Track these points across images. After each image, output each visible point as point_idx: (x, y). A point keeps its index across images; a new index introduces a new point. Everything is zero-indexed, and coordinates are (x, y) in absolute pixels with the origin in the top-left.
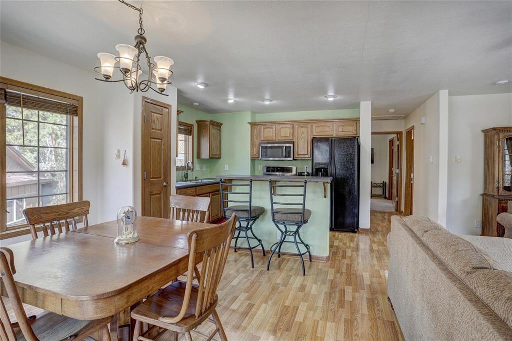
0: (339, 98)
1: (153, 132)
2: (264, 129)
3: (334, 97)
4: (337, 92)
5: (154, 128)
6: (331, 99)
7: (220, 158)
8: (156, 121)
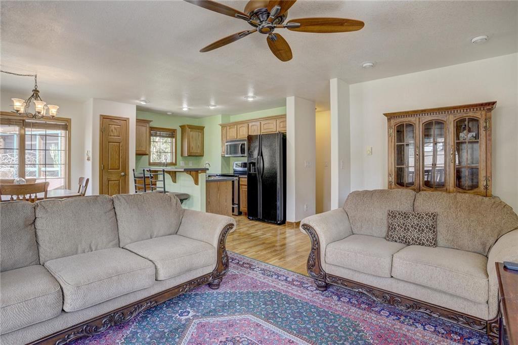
0: (258, 98)
1: (110, 138)
2: (229, 129)
3: (253, 97)
4: (256, 93)
5: (112, 135)
6: (250, 99)
7: (203, 156)
8: (114, 130)
